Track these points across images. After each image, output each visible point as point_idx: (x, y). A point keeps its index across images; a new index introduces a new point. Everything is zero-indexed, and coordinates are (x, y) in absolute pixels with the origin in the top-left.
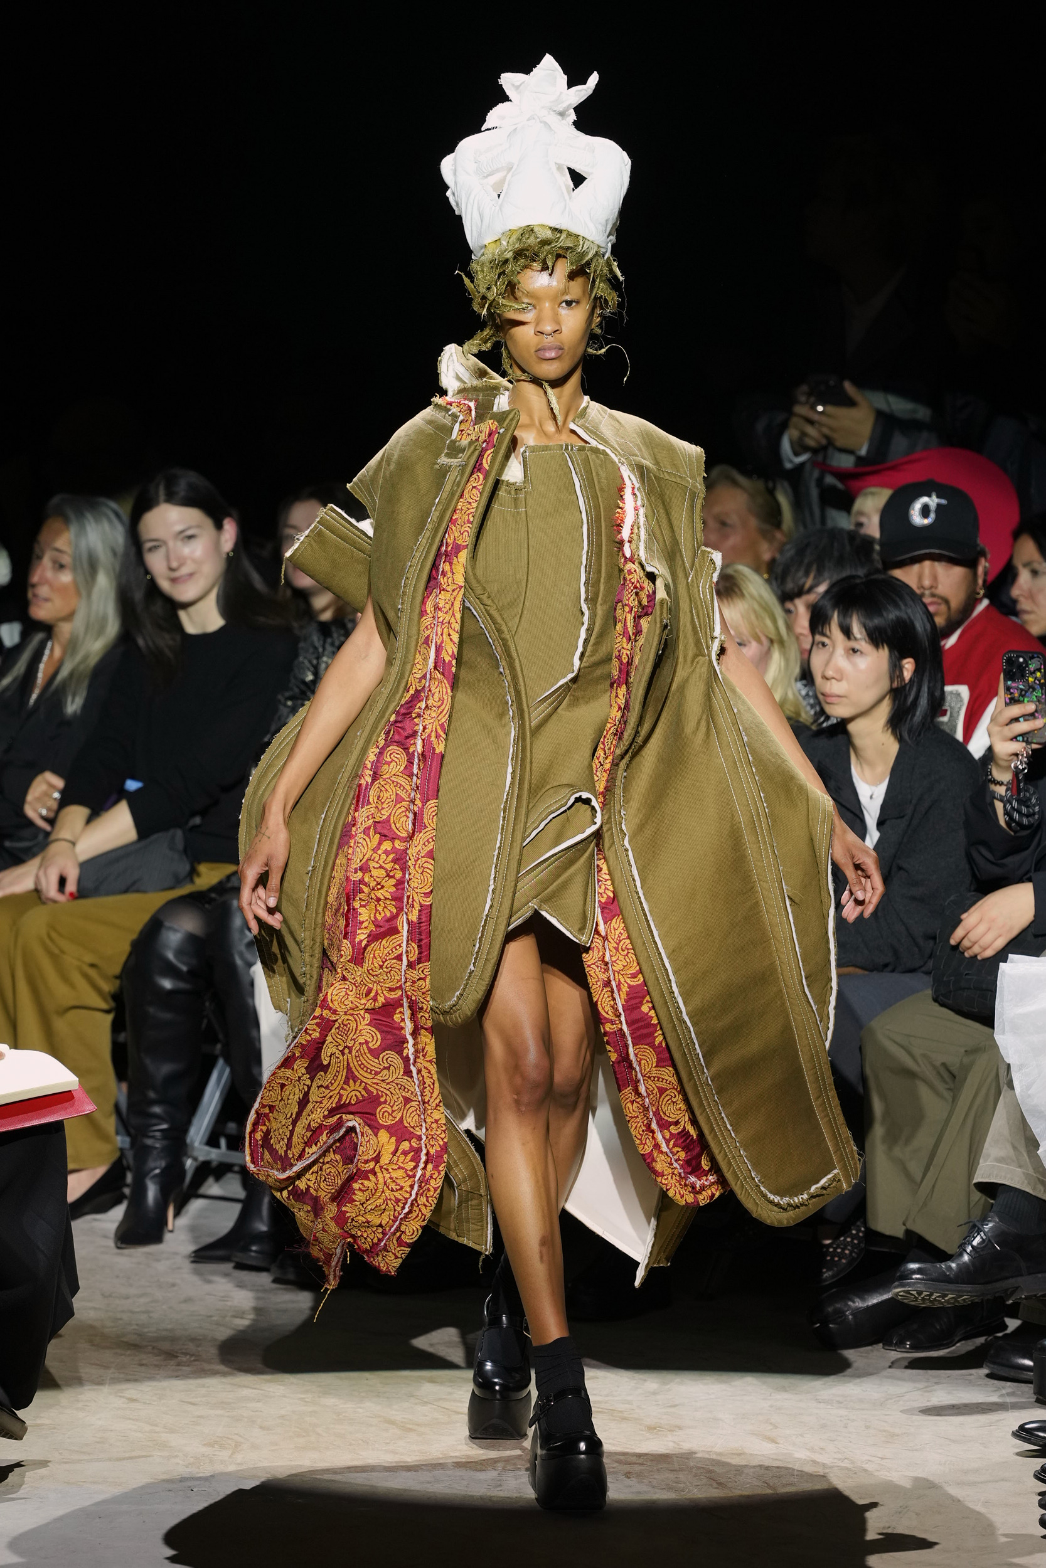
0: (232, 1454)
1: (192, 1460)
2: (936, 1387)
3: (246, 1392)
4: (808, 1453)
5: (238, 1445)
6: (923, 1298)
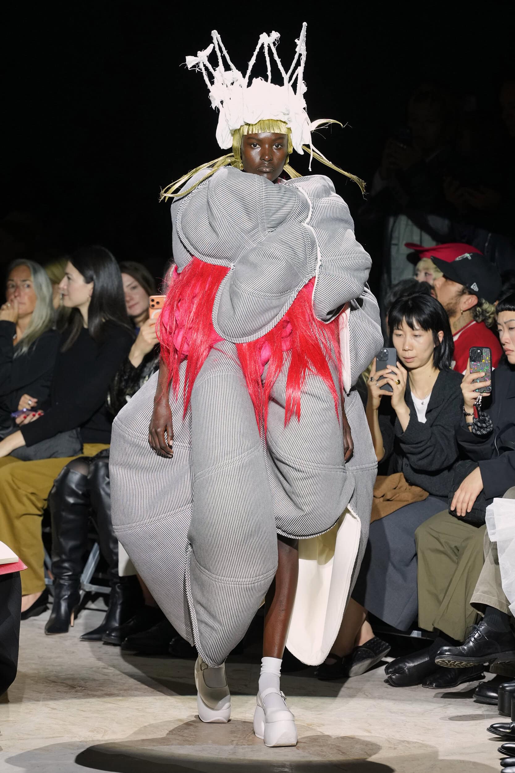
0: (103, 736)
1: (83, 739)
3: (109, 705)
5: (105, 731)
6: (451, 664)
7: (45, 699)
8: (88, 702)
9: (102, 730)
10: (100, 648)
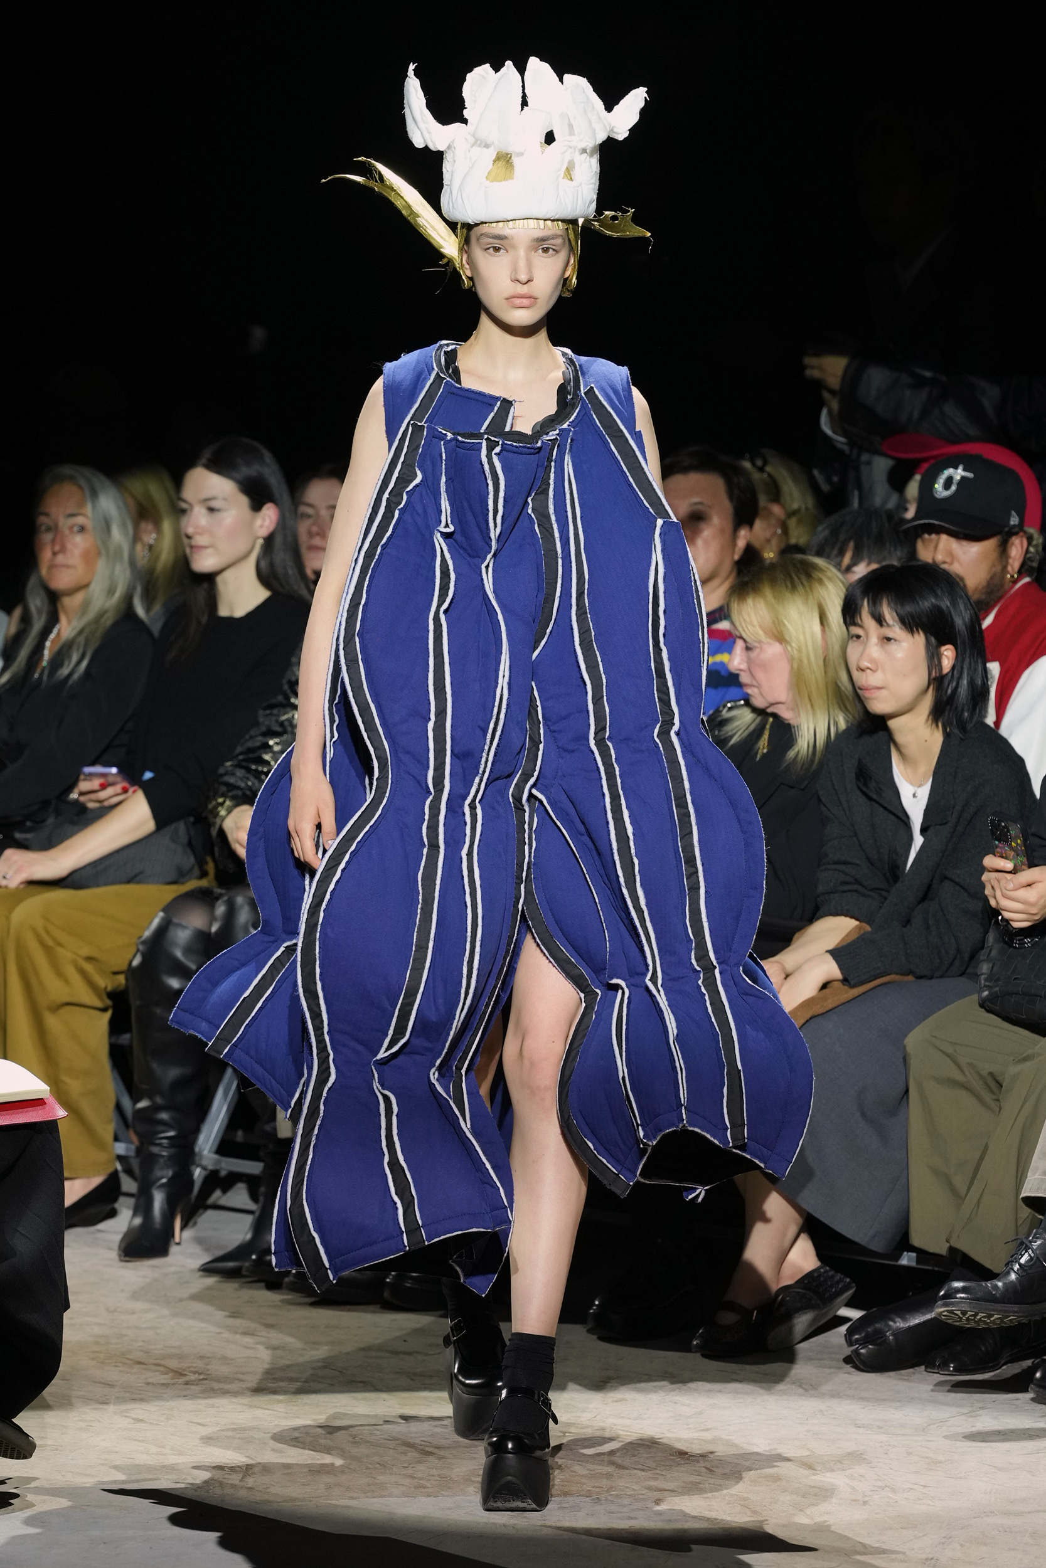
0: (242, 1478)
2: (981, 1412)
6: (968, 1319)
7: (120, 1400)
8: (213, 1406)
9: (240, 1465)
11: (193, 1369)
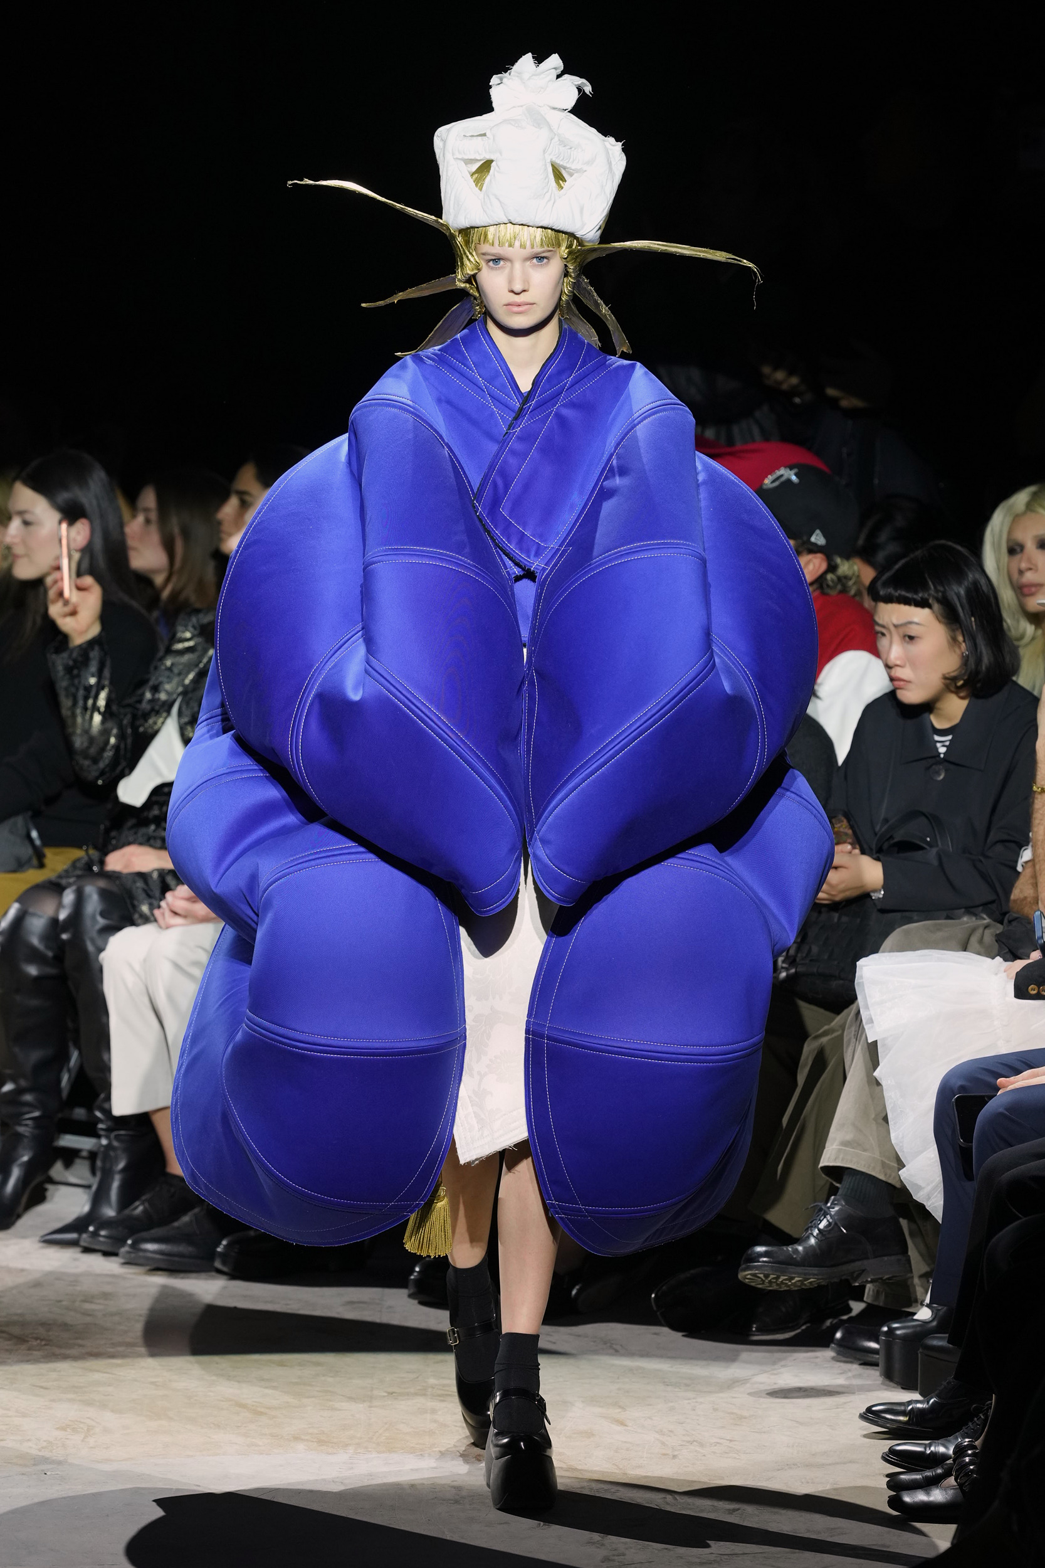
0: (84, 1438)
1: (45, 1444)
2: (783, 1370)
3: (97, 1376)
4: (658, 1436)
5: (90, 1428)
6: (770, 1282)
8: (54, 1370)
9: (82, 1426)
10: (75, 1260)
11: (35, 1335)
